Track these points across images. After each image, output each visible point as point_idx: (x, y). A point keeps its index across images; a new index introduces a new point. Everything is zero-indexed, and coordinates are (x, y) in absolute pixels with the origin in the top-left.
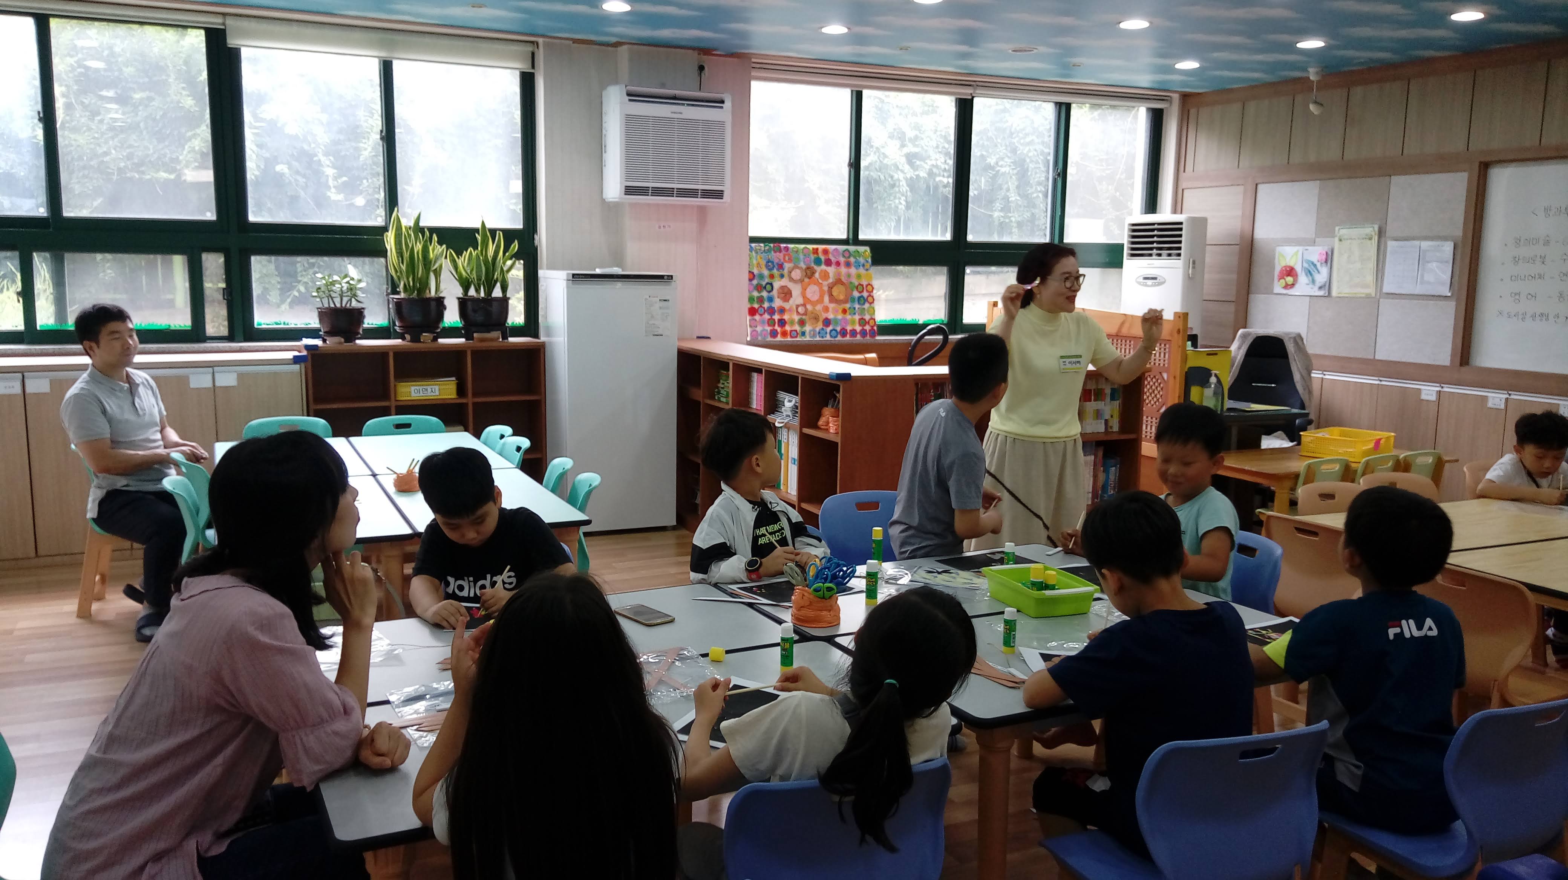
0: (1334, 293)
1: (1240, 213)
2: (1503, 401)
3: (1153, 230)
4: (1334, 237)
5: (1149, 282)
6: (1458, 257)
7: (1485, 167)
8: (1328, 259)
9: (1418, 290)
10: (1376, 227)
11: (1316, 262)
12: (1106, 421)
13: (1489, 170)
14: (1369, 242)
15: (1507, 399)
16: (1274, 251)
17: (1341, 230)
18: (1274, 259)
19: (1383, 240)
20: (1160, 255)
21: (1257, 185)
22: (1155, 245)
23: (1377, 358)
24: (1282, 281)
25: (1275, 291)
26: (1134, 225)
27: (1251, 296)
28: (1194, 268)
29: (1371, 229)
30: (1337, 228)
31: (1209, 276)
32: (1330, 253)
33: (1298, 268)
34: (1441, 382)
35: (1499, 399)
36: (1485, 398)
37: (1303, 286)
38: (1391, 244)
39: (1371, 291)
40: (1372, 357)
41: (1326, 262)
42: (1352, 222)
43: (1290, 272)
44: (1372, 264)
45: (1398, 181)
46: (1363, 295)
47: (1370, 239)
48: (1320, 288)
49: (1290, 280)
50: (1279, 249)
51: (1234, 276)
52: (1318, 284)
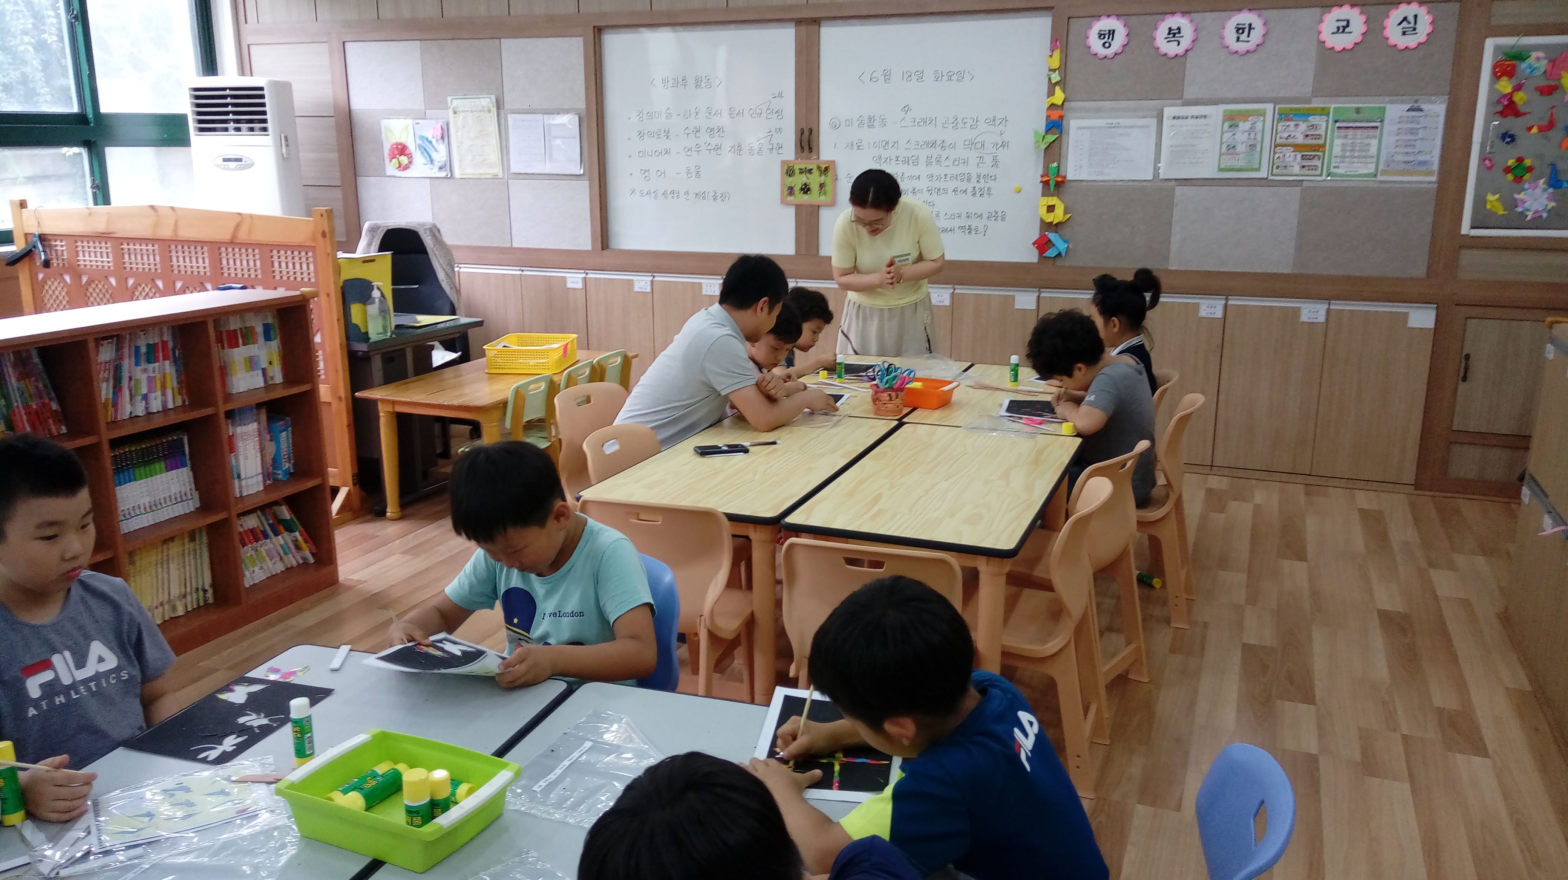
0: (457, 174)
1: (328, 77)
2: (649, 284)
3: (225, 97)
4: (447, 108)
5: (233, 165)
6: (585, 132)
7: (599, 31)
8: (445, 135)
9: (548, 168)
10: (493, 98)
11: (430, 138)
12: (264, 371)
13: (602, 36)
14: (488, 115)
15: (652, 281)
16: (379, 124)
17: (453, 101)
18: (381, 134)
19: (502, 112)
20: (238, 129)
21: (344, 43)
22: (231, 117)
23: (515, 245)
24: (395, 160)
25: (388, 173)
26: (196, 90)
27: (360, 180)
28: (287, 145)
29: (488, 100)
30: (449, 99)
31: (306, 155)
32: (445, 128)
33: (412, 147)
34: (585, 269)
35: (644, 282)
36: (630, 283)
37: (420, 167)
38: (511, 118)
39: (498, 171)
40: (510, 246)
41: (442, 137)
42: (465, 92)
43: (401, 150)
44: (494, 140)
45: (510, 46)
46: (490, 176)
47: (490, 111)
48: (441, 168)
49: (404, 160)
50: (385, 123)
51: (335, 156)
52: (437, 165)
